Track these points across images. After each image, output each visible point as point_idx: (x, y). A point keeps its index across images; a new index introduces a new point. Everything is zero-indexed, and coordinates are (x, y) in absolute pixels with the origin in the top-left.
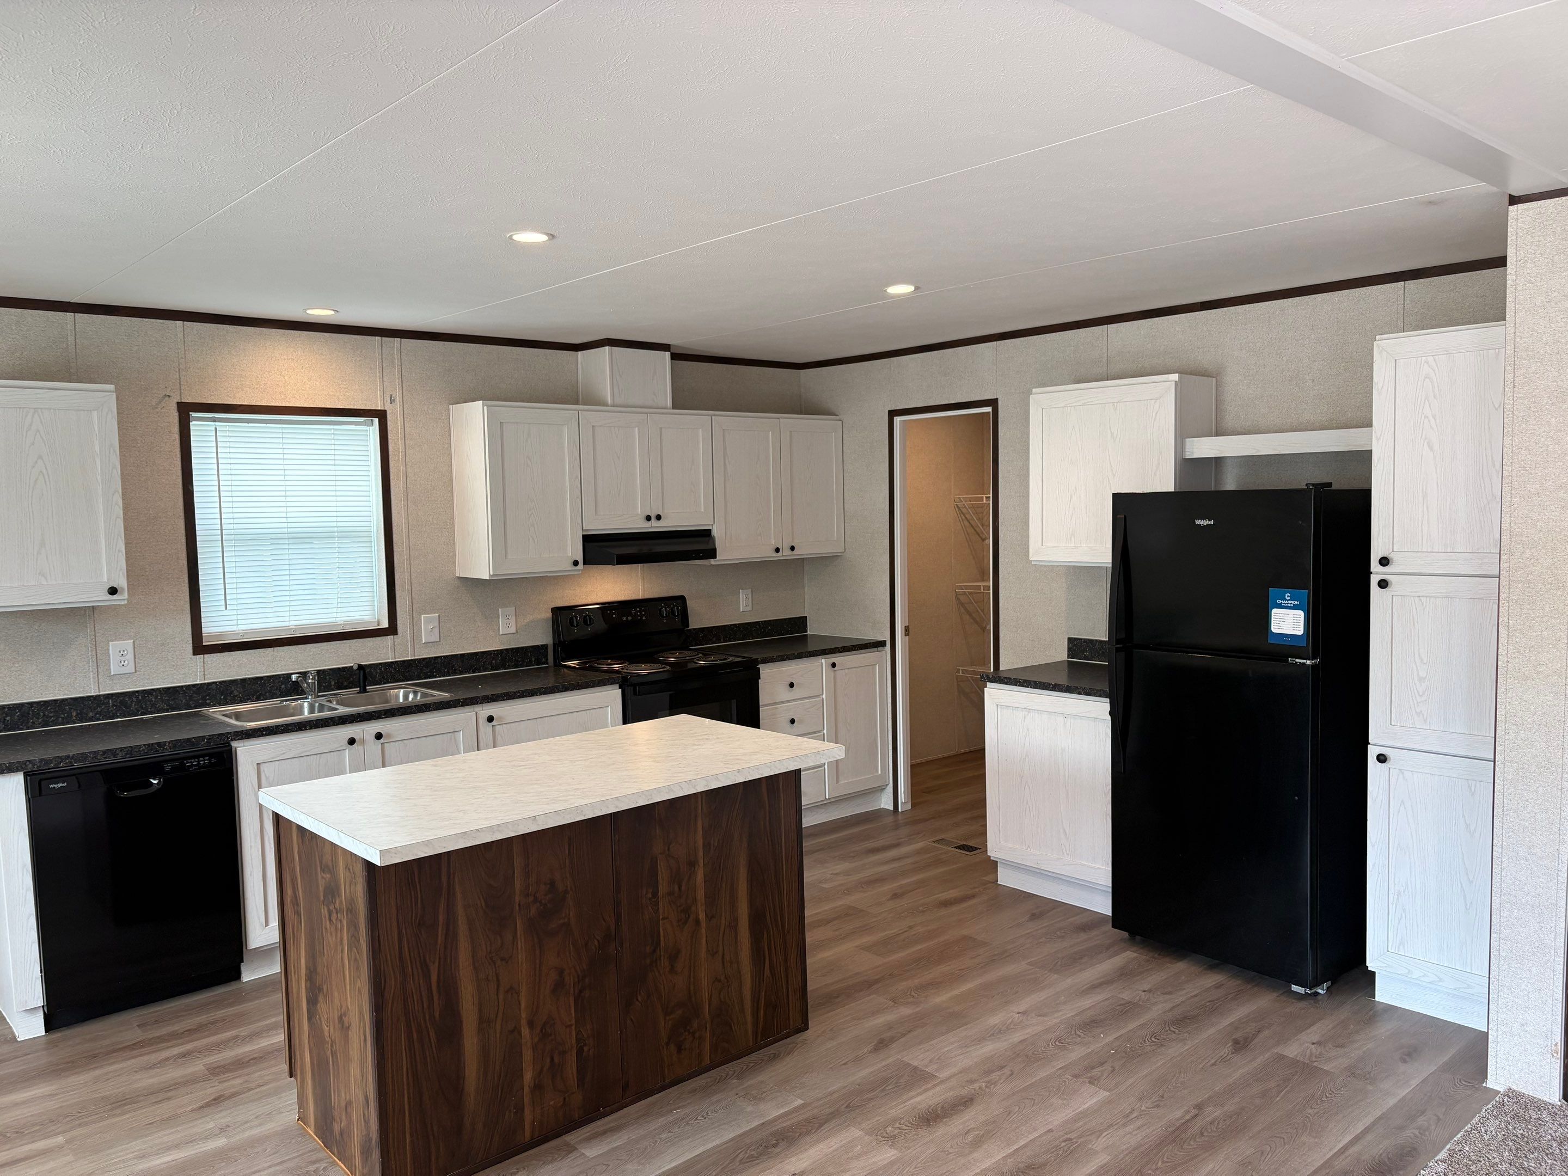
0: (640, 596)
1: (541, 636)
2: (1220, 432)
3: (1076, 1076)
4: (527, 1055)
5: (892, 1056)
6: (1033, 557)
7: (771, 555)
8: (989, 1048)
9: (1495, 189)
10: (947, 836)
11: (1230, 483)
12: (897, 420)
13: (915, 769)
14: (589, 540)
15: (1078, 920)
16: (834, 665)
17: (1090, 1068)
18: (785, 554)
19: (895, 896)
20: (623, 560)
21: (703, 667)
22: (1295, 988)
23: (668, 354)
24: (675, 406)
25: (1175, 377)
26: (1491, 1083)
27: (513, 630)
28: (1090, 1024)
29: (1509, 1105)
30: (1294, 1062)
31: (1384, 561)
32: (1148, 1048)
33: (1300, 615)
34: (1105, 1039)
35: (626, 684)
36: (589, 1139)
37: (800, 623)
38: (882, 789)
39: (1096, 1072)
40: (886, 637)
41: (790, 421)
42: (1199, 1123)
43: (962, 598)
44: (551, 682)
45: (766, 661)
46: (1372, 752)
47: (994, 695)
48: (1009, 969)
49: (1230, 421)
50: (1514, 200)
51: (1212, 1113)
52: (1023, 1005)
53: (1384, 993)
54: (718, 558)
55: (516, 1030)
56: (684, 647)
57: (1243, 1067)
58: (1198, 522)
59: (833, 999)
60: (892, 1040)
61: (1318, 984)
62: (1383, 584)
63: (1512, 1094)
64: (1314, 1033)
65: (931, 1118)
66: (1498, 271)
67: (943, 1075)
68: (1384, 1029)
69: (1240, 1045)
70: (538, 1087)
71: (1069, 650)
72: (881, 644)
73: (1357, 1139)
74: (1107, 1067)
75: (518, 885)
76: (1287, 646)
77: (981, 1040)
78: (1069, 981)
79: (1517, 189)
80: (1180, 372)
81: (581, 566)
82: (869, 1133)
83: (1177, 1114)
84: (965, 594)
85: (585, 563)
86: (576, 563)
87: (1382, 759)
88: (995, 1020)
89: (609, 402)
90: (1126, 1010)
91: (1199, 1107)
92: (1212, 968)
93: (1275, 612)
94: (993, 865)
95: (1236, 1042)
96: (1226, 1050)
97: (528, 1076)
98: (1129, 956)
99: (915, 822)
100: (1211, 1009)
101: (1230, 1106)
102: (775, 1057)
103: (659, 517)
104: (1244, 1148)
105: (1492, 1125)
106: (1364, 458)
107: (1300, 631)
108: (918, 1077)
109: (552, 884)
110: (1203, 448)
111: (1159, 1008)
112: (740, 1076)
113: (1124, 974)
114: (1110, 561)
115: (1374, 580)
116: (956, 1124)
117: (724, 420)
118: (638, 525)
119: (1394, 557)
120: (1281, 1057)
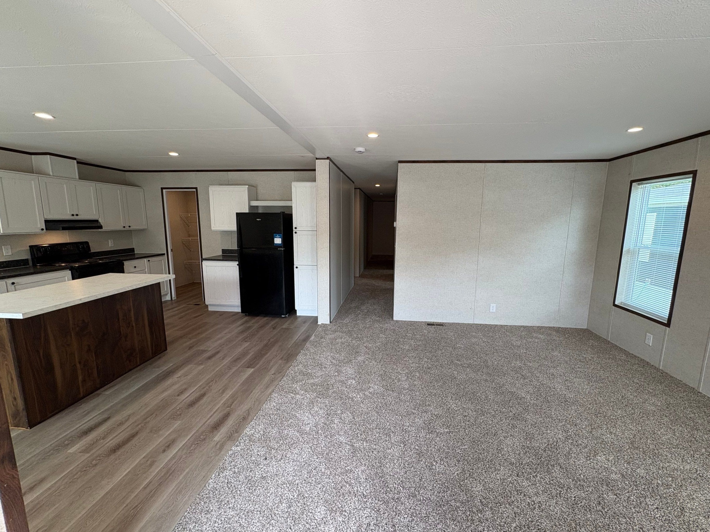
0: (69, 241)
1: (26, 256)
2: (257, 200)
3: (242, 342)
4: (79, 372)
5: (195, 349)
6: (212, 229)
7: (122, 229)
8: (219, 342)
9: (314, 156)
10: (191, 303)
11: (260, 211)
12: (164, 190)
13: (177, 289)
14: (47, 222)
15: (232, 314)
16: (149, 261)
17: (245, 339)
18: (127, 228)
19: (180, 318)
20: (64, 229)
21: (100, 263)
22: (283, 316)
23: (75, 161)
24: (80, 179)
25: (247, 186)
26: (319, 323)
27: (10, 254)
28: (242, 332)
29: (322, 326)
30: (285, 328)
31: (296, 228)
32: (256, 333)
33: (280, 239)
34: (245, 334)
35: (72, 269)
36: (104, 391)
37: (133, 250)
38: (166, 295)
39: (246, 340)
40: (165, 252)
41: (124, 187)
42: (270, 342)
43: (184, 242)
44: (32, 271)
45: (125, 260)
46: (295, 266)
47: (205, 263)
48: (219, 326)
49: (259, 198)
50: (317, 159)
51: (272, 340)
52: (225, 332)
53: (298, 314)
54: (103, 228)
55: (75, 365)
56: (90, 258)
57: (275, 332)
58: (257, 220)
59: (173, 342)
60: (193, 346)
61: (286, 314)
62: (296, 233)
63: (322, 324)
64: (288, 323)
65: (210, 358)
66: (314, 172)
67: (210, 349)
68: (299, 320)
69: (274, 328)
70: (84, 381)
71: (222, 252)
72: (164, 254)
73: (299, 337)
74: (248, 338)
75: (71, 322)
76: (278, 246)
77: (216, 341)
78: (234, 326)
79: (318, 157)
80: (248, 185)
81: (45, 230)
82: (195, 364)
83: (265, 342)
84: (184, 241)
85: (46, 229)
86: (42, 229)
87: (297, 267)
88: (219, 336)
89: (51, 174)
90: (249, 328)
91: (269, 340)
92: (265, 317)
93: (275, 239)
94: (207, 306)
95: (273, 328)
96: (272, 330)
97: (80, 378)
98: (246, 318)
99: (177, 302)
100: (267, 324)
101: (275, 338)
102: (160, 358)
103: (77, 215)
104: (280, 344)
105: (320, 329)
106: (291, 207)
107: (280, 243)
108: (204, 351)
109: (83, 321)
110: (254, 203)
111: (256, 326)
112: (150, 364)
113: (246, 322)
114: (236, 229)
115: (294, 232)
116: (217, 356)
117: (100, 185)
118: (69, 218)
119: (297, 227)
120: (282, 328)
